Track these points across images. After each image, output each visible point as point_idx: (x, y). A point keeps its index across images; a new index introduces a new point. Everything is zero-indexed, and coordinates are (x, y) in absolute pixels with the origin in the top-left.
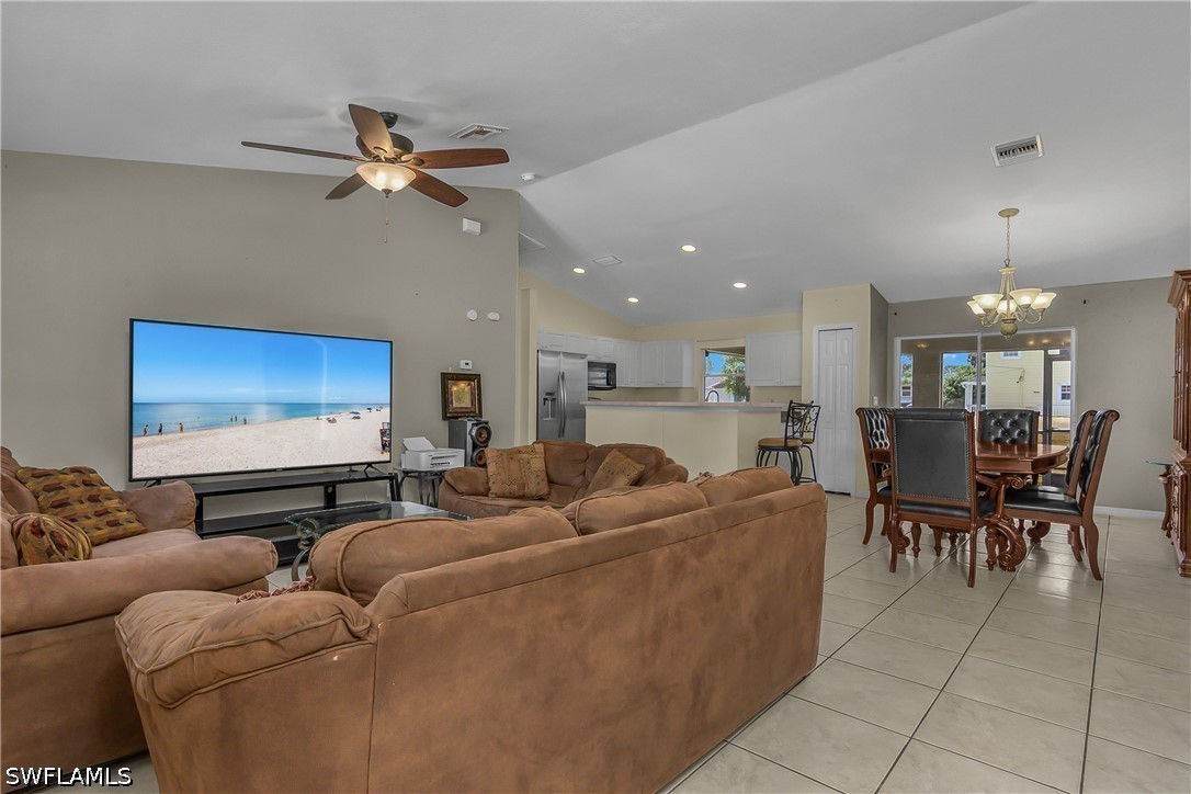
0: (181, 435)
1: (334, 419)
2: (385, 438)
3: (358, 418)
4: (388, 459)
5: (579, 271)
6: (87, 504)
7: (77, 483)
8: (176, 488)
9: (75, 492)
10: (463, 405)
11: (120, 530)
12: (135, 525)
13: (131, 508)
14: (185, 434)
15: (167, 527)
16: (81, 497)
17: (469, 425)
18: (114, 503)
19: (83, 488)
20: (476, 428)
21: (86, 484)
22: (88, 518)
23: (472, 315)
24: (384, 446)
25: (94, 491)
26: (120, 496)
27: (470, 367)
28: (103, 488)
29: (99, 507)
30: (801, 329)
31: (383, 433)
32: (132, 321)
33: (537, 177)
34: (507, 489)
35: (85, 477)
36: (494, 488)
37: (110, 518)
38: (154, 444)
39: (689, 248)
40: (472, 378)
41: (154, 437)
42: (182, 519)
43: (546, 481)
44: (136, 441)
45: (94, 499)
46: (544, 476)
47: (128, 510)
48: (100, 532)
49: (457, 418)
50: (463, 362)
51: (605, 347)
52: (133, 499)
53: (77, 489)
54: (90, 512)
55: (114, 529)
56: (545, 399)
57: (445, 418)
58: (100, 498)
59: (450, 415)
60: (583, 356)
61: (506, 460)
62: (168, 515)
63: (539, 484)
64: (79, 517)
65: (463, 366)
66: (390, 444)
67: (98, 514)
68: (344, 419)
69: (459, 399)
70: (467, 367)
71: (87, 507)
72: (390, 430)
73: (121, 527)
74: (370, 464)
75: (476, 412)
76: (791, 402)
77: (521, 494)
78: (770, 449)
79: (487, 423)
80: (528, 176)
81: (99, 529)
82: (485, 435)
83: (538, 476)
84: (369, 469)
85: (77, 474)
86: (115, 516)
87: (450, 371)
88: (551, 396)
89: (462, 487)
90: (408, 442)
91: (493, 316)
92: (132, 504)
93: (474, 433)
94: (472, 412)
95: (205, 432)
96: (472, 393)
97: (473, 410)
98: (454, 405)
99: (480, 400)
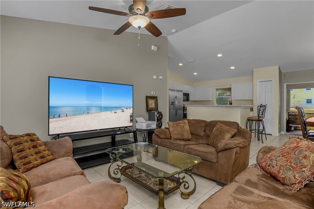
0: (66, 118)
1: (116, 112)
2: (131, 118)
3: (123, 111)
4: (132, 125)
5: (181, 64)
6: (32, 149)
7: (28, 141)
8: (66, 140)
9: (27, 145)
10: (152, 107)
11: (45, 160)
12: (51, 157)
13: (49, 149)
15: (63, 156)
16: (29, 147)
17: (156, 113)
18: (43, 148)
19: (30, 143)
20: (158, 114)
21: (32, 140)
22: (32, 155)
23: (155, 77)
24: (131, 121)
25: (35, 143)
26: (45, 144)
27: (154, 94)
28: (38, 142)
29: (37, 150)
30: (253, 81)
31: (131, 116)
32: (49, 77)
33: (177, 31)
34: (177, 137)
35: (32, 138)
36: (173, 137)
37: (41, 155)
38: (57, 121)
39: (220, 55)
40: (155, 98)
41: (57, 119)
42: (68, 153)
43: (190, 134)
44: (50, 120)
45: (35, 147)
46: (189, 132)
47: (48, 150)
48: (37, 162)
49: (151, 111)
50: (152, 93)
51: (186, 89)
52: (50, 145)
53: (28, 143)
54: (33, 153)
55: (42, 159)
56: (171, 104)
57: (147, 111)
58: (37, 146)
59: (149, 110)
60: (182, 91)
61: (176, 126)
62: (63, 151)
63: (188, 135)
64: (29, 156)
65: (152, 94)
66: (133, 120)
67: (36, 153)
68: (119, 112)
69: (151, 105)
70: (153, 94)
71: (33, 151)
72: (133, 115)
73: (45, 158)
74: (126, 127)
75: (156, 109)
76: (261, 105)
77: (182, 138)
78: (253, 120)
79: (161, 112)
80: (174, 31)
81: (36, 160)
82: (161, 117)
83: (187, 132)
84: (126, 129)
85: (28, 136)
86: (43, 154)
87: (149, 95)
88: (173, 103)
89: (162, 136)
90: (137, 119)
91: (161, 77)
92: (49, 147)
93: (158, 116)
94: (155, 109)
95: (75, 117)
96: (155, 103)
97: (155, 108)
98: (150, 107)
99: (157, 105)
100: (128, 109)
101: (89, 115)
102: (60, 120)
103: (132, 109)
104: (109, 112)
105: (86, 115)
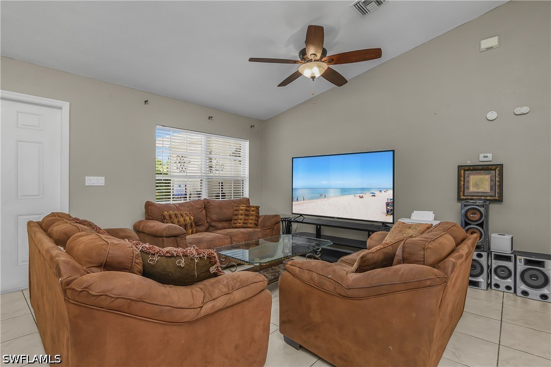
0: (303, 202)
1: (362, 196)
2: (388, 208)
3: (374, 196)
4: (392, 222)
10: (481, 190)
14: (305, 201)
17: (462, 206)
20: (465, 209)
23: (492, 115)
24: (388, 212)
27: (489, 159)
31: (388, 204)
40: (493, 168)
50: (481, 156)
57: (459, 199)
59: (466, 198)
65: (481, 159)
66: (393, 210)
68: (367, 196)
69: (477, 186)
72: (393, 203)
74: (382, 223)
75: (496, 196)
87: (469, 163)
94: (491, 196)
95: (311, 201)
96: (491, 180)
97: (493, 194)
98: (471, 189)
99: (501, 187)
100: (382, 192)
101: (326, 199)
102: (298, 204)
103: (391, 192)
104: (352, 196)
105: (323, 199)
